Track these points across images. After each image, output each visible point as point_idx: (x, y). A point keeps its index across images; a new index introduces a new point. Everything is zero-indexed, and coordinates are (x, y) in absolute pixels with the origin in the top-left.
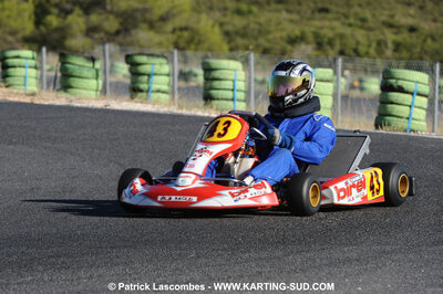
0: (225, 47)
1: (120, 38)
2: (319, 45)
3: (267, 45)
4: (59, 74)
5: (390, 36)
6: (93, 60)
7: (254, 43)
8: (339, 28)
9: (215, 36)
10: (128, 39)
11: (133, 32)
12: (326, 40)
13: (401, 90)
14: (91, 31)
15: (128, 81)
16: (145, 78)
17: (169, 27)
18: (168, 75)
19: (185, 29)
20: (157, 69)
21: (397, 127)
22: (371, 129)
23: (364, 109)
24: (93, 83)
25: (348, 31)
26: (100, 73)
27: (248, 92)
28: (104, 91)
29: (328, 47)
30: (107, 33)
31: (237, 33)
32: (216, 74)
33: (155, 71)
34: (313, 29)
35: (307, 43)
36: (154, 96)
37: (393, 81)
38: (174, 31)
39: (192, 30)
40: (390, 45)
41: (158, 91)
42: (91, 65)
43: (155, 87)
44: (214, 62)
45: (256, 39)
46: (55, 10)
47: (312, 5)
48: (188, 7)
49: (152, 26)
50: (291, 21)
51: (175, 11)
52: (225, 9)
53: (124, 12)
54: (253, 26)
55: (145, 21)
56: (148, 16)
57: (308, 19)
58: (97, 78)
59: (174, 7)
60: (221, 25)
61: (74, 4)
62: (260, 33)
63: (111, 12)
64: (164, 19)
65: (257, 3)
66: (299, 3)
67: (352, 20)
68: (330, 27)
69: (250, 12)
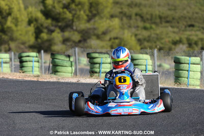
0: (139, 48)
1: (81, 45)
2: (190, 45)
3: (161, 46)
4: (51, 65)
6: (69, 56)
7: (154, 45)
8: (200, 35)
9: (133, 41)
10: (86, 45)
11: (88, 41)
12: (193, 42)
14: (65, 41)
16: (98, 65)
17: (107, 37)
18: (110, 63)
19: (116, 38)
20: (104, 60)
24: (69, 69)
26: (73, 64)
28: (76, 74)
29: (195, 46)
30: (74, 42)
31: (145, 39)
32: (136, 62)
33: (103, 62)
34: (186, 36)
35: (183, 44)
38: (110, 39)
39: (121, 40)
41: (105, 72)
42: (68, 59)
43: (103, 70)
44: (136, 56)
45: (155, 42)
46: (45, 31)
47: (185, 23)
48: (117, 26)
49: (98, 37)
50: (174, 32)
51: (111, 29)
52: (138, 27)
53: (83, 30)
54: (153, 35)
55: (95, 35)
56: (96, 32)
57: (183, 31)
58: (71, 67)
59: (110, 27)
60: (136, 35)
61: (56, 26)
62: (157, 39)
63: (76, 30)
64: (104, 33)
65: (155, 23)
66: (178, 23)
68: (195, 35)
69: (151, 28)
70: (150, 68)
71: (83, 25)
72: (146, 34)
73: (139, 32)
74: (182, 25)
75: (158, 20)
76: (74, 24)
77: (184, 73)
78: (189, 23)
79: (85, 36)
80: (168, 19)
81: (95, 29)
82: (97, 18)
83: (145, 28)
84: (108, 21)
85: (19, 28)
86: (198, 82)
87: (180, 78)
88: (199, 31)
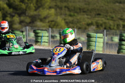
1: (31, 25)
2: (98, 26)
3: (80, 26)
5: (121, 23)
6: (22, 32)
9: (63, 23)
10: (34, 25)
11: (35, 22)
12: (100, 24)
14: (21, 22)
16: (40, 38)
17: (47, 21)
18: (48, 37)
20: (44, 34)
21: (124, 53)
22: (116, 54)
23: (114, 47)
25: (107, 21)
26: (25, 36)
29: (100, 27)
30: (27, 23)
31: (70, 22)
33: (43, 35)
34: (95, 21)
35: (93, 25)
36: (43, 44)
37: (123, 38)
38: (49, 22)
39: (56, 22)
40: (121, 26)
41: (44, 42)
42: (22, 33)
43: (43, 41)
45: (76, 24)
46: (9, 16)
47: (95, 13)
48: (53, 14)
49: (41, 20)
51: (49, 15)
52: (66, 14)
54: (75, 20)
55: (39, 19)
56: (40, 17)
57: (94, 17)
59: (48, 14)
60: (65, 20)
61: (15, 13)
62: (78, 22)
63: (28, 16)
64: (45, 18)
65: (76, 12)
66: (91, 12)
67: (108, 18)
68: (101, 20)
69: (74, 15)
71: (32, 13)
72: (70, 19)
73: (67, 18)
74: (93, 14)
75: (78, 11)
76: (27, 12)
77: (93, 43)
78: (98, 13)
79: (33, 19)
80: (85, 10)
81: (39, 15)
82: (41, 9)
83: (70, 16)
84: (48, 11)
86: (101, 49)
87: (90, 47)
88: (103, 17)
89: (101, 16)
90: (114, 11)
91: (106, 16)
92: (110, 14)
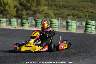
0: (55, 17)
1: (33, 16)
2: (73, 16)
3: (63, 16)
4: (21, 23)
5: (88, 14)
7: (60, 16)
8: (77, 12)
9: (52, 15)
10: (35, 16)
11: (36, 14)
12: (75, 15)
13: (89, 25)
14: (27, 14)
15: (35, 24)
16: (38, 23)
17: (43, 13)
19: (47, 13)
21: (89, 32)
22: (84, 33)
23: (82, 29)
24: (28, 25)
25: (79, 13)
26: (29, 23)
27: (59, 26)
28: (30, 26)
29: (75, 16)
30: (31, 15)
31: (57, 14)
32: (52, 22)
33: (40, 22)
34: (72, 13)
35: (71, 16)
37: (88, 23)
38: (44, 14)
39: (48, 14)
40: (88, 16)
42: (27, 21)
43: (40, 25)
44: (52, 20)
45: (61, 15)
46: (20, 10)
48: (47, 9)
49: (40, 13)
50: (68, 11)
51: (44, 10)
52: (54, 9)
53: (34, 10)
54: (60, 12)
55: (38, 12)
56: (39, 11)
57: (71, 11)
58: (29, 24)
59: (44, 9)
60: (54, 12)
61: (24, 9)
62: (61, 14)
63: (32, 10)
64: (42, 11)
65: (61, 8)
66: (69, 8)
67: (80, 11)
68: (75, 12)
69: (59, 10)
70: (57, 24)
71: (34, 8)
72: (57, 12)
74: (71, 8)
75: (62, 7)
76: (31, 8)
77: (70, 27)
78: (73, 8)
79: (35, 12)
80: (66, 7)
81: (38, 10)
82: (39, 6)
83: (57, 10)
84: (43, 7)
85: (10, 9)
86: (75, 30)
87: (68, 28)
88: (77, 11)
89: (75, 10)
90: (83, 7)
91: (79, 10)
92: (81, 9)
